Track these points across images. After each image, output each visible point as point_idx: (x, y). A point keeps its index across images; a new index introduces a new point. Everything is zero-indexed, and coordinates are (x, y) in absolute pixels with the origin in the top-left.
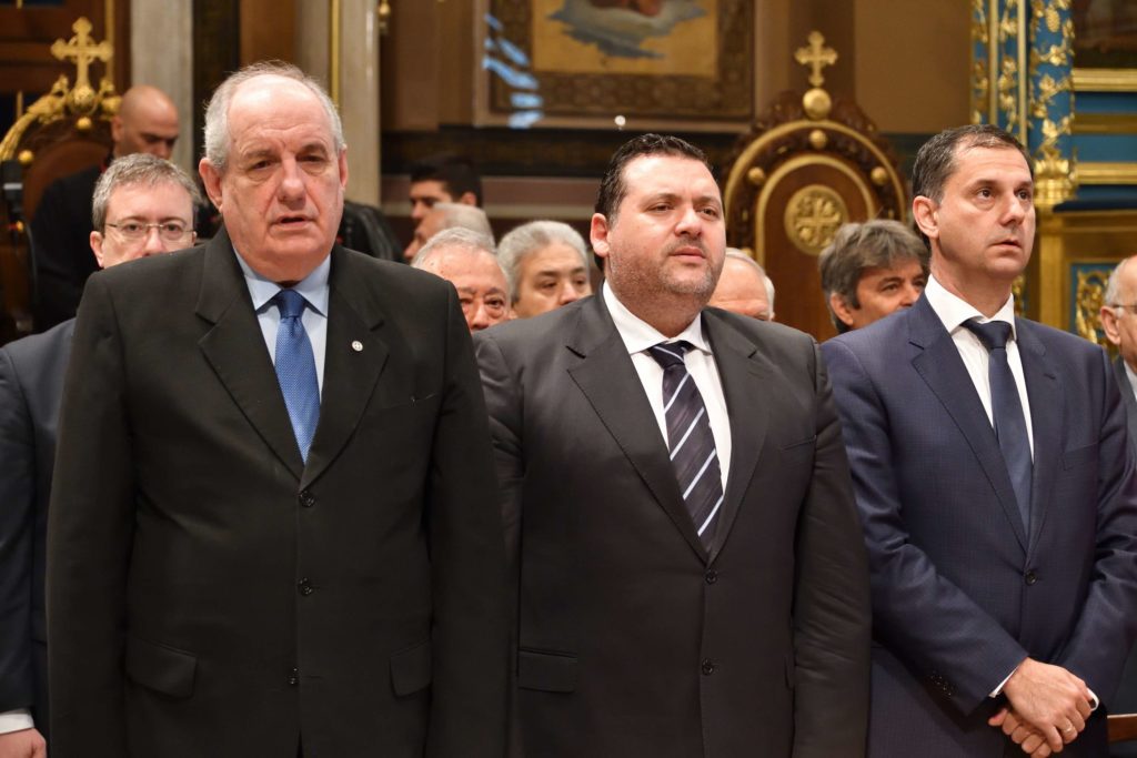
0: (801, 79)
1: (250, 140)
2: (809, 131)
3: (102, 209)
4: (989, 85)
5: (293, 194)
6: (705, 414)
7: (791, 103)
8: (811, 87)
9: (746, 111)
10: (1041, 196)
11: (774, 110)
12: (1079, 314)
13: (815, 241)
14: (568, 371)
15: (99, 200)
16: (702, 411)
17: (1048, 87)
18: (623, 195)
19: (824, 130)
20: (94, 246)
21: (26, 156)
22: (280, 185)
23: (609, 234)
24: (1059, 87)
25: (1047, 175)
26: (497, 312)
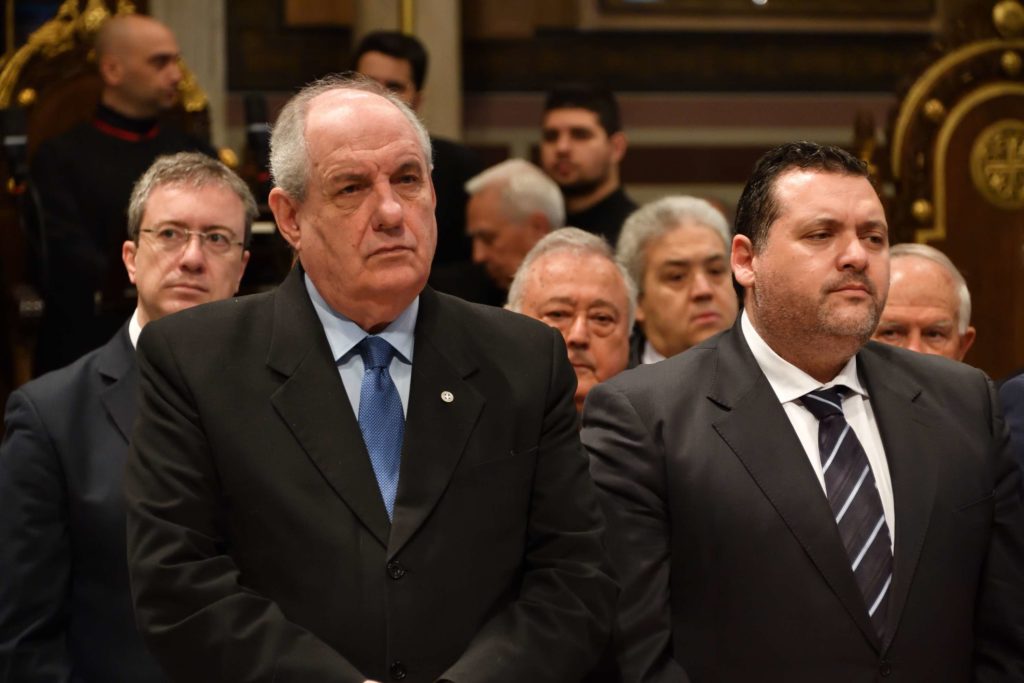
1: (337, 162)
2: (1000, 53)
3: (138, 212)
5: (391, 221)
6: (870, 473)
7: (978, 18)
13: (1009, 191)
14: (714, 427)
15: (135, 205)
16: (867, 470)
18: (773, 217)
19: (1017, 51)
20: (126, 258)
21: (27, 96)
22: (375, 211)
23: (754, 260)
26: (605, 330)
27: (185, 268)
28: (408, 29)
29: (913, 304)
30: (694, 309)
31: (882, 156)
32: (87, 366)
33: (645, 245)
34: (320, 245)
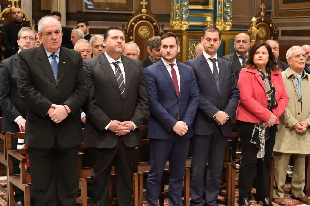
0: (141, 7)
1: (47, 30)
2: (143, 16)
4: (174, 8)
5: (54, 38)
6: (122, 74)
7: (139, 11)
8: (143, 8)
9: (131, 10)
10: (183, 28)
11: (136, 12)
12: (189, 49)
13: (144, 35)
14: (100, 67)
15: (19, 34)
17: (184, 9)
18: (108, 36)
19: (145, 16)
20: (18, 42)
21: (3, 19)
22: (52, 37)
23: (106, 43)
24: (186, 9)
25: (184, 24)
26: (89, 53)
27: (27, 43)
28: (59, 12)
29: (131, 50)
30: (99, 52)
31: (126, 30)
32: (12, 58)
33: (93, 42)
34: (44, 41)
